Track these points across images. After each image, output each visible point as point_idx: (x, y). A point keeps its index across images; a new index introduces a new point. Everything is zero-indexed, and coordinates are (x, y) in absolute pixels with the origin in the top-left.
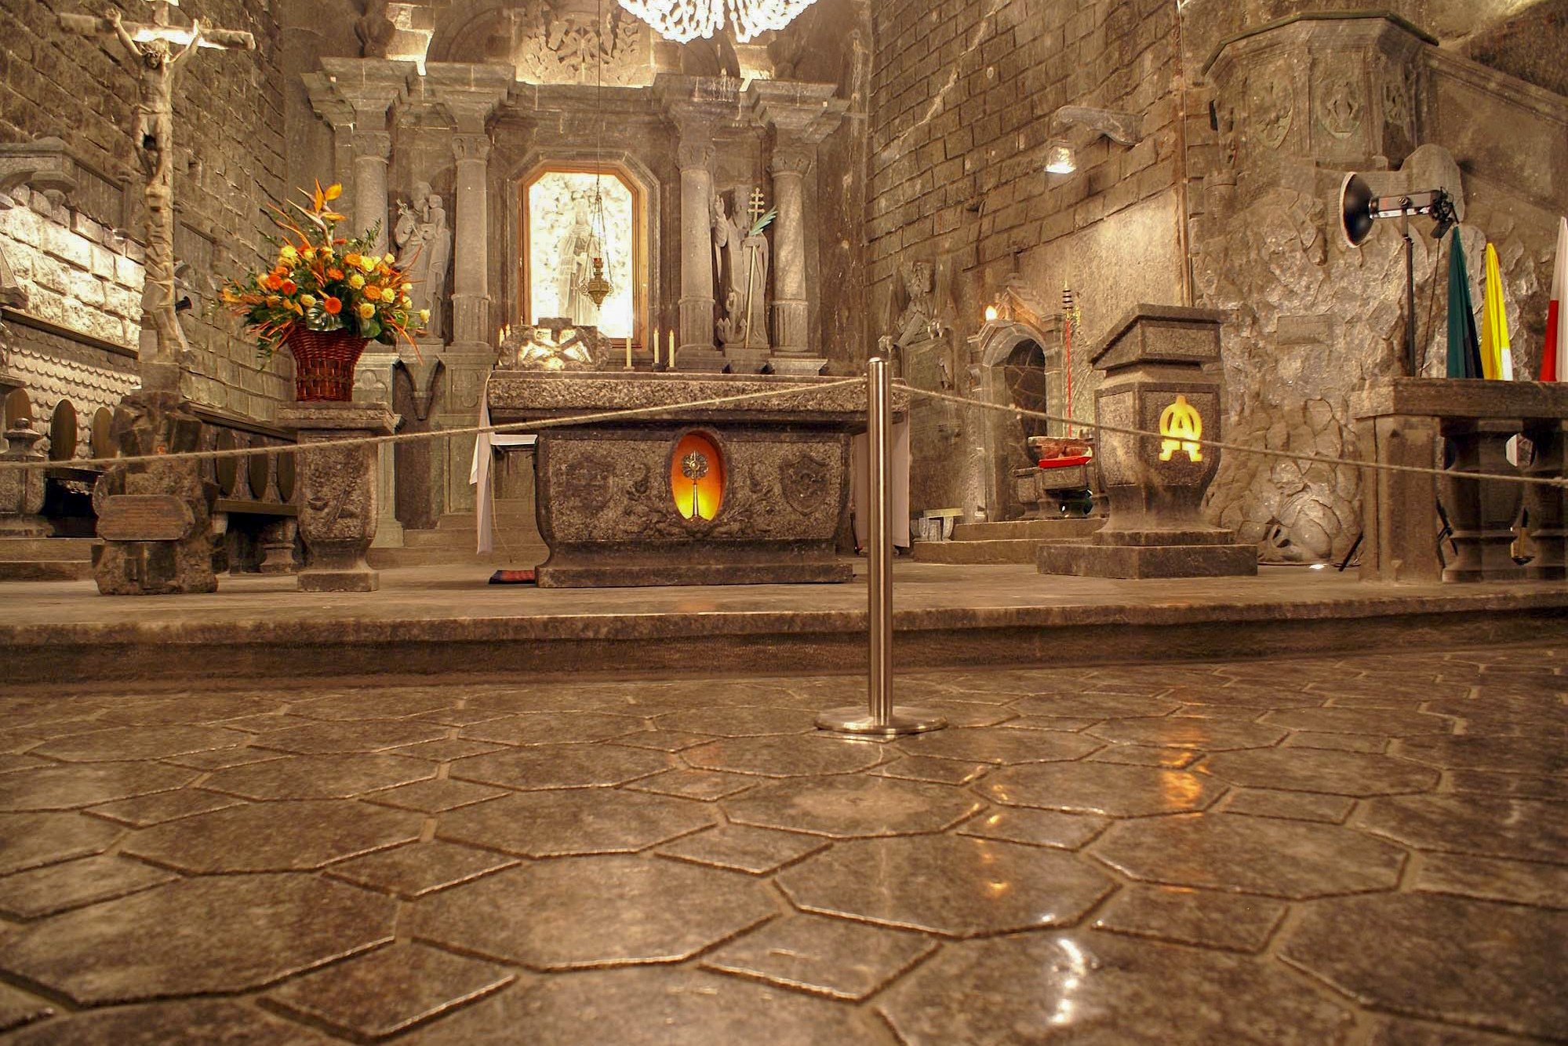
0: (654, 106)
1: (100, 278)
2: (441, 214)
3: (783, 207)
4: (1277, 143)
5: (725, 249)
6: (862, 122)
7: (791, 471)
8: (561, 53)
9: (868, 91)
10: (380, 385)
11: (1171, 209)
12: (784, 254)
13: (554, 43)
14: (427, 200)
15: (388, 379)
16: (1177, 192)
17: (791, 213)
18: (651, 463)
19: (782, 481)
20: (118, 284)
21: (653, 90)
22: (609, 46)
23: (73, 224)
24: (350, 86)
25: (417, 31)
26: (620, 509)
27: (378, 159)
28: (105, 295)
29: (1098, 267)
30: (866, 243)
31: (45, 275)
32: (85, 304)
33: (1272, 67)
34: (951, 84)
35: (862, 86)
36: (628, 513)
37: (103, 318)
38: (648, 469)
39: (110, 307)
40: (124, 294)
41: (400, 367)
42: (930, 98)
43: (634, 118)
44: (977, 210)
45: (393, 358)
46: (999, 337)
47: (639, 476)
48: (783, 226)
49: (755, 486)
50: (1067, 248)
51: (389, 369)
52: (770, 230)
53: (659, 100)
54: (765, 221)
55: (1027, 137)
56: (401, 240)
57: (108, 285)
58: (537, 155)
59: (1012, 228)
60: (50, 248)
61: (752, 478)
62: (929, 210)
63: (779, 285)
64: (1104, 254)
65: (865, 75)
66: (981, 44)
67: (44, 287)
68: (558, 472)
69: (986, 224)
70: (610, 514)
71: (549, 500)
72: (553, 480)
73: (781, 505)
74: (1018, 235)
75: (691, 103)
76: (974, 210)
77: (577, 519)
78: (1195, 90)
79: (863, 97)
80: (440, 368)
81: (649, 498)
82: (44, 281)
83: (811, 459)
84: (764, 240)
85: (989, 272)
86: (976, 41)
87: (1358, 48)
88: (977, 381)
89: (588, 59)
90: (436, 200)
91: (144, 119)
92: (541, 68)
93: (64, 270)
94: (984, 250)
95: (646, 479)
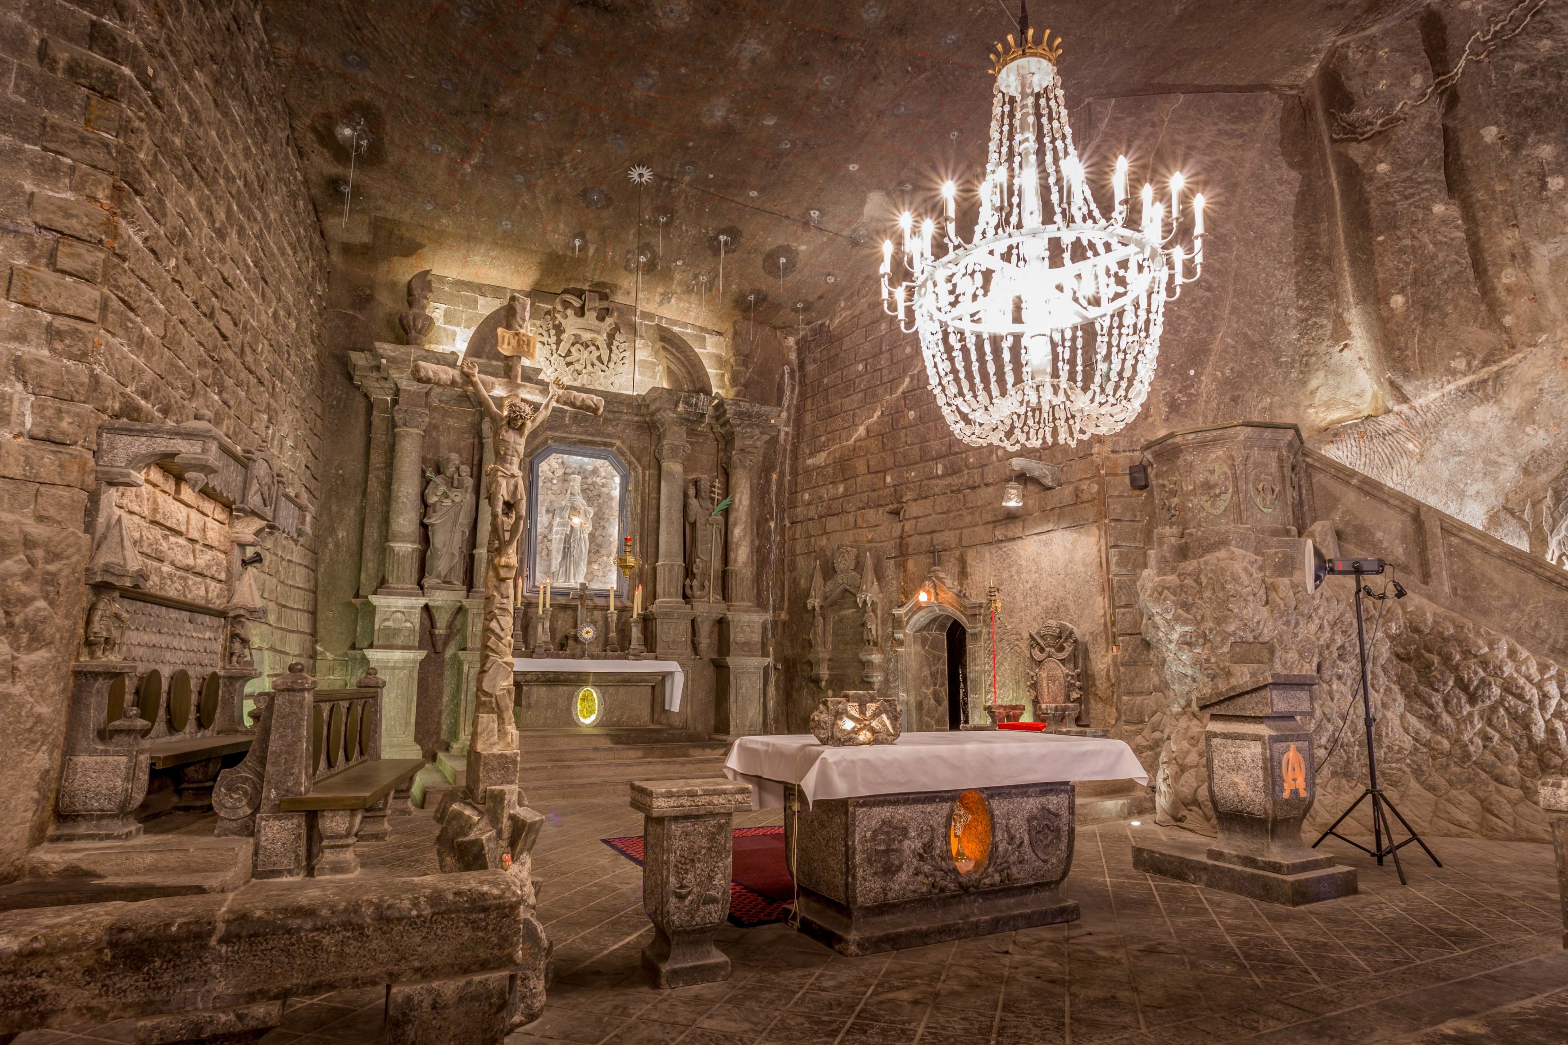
0: (643, 410)
1: (192, 541)
2: (469, 482)
3: (738, 496)
4: (1219, 512)
5: (693, 525)
6: (787, 433)
7: (1035, 823)
8: (569, 359)
9: (793, 411)
10: (408, 625)
11: (1093, 540)
12: (737, 532)
13: (563, 350)
14: (458, 469)
15: (416, 619)
16: (1099, 528)
17: (743, 499)
18: (935, 826)
19: (1029, 832)
20: (205, 545)
21: (644, 398)
22: (605, 358)
23: (178, 491)
24: (397, 368)
25: (448, 327)
26: (912, 869)
27: (416, 431)
28: (195, 557)
29: (1018, 572)
30: (788, 524)
31: (150, 545)
32: (178, 568)
33: (1213, 456)
34: (875, 418)
35: (789, 407)
36: (917, 873)
37: (192, 579)
38: (933, 829)
39: (197, 570)
40: (209, 555)
41: (426, 608)
42: (855, 425)
43: (625, 417)
44: (898, 514)
45: (423, 601)
46: (922, 613)
47: (926, 838)
48: (737, 510)
49: (1012, 838)
50: (987, 555)
51: (418, 611)
52: (726, 513)
53: (648, 406)
54: (723, 506)
55: (945, 466)
56: (432, 500)
57: (197, 546)
58: (547, 439)
59: (933, 532)
60: (159, 518)
61: (1009, 832)
62: (850, 507)
63: (732, 556)
64: (1024, 563)
65: (791, 399)
66: (903, 393)
67: (148, 556)
68: (864, 840)
69: (908, 526)
70: (903, 876)
71: (855, 867)
72: (859, 847)
73: (1029, 854)
74: (939, 538)
75: (675, 411)
76: (896, 513)
77: (876, 884)
78: (1113, 456)
79: (789, 416)
80: (460, 610)
81: (933, 857)
82: (149, 551)
83: (1049, 810)
84: (720, 519)
85: (911, 565)
86: (900, 391)
87: (1274, 449)
88: (901, 643)
89: (589, 367)
90: (465, 470)
91: (503, 482)
92: (552, 369)
93: (165, 537)
94: (907, 545)
95: (932, 840)
